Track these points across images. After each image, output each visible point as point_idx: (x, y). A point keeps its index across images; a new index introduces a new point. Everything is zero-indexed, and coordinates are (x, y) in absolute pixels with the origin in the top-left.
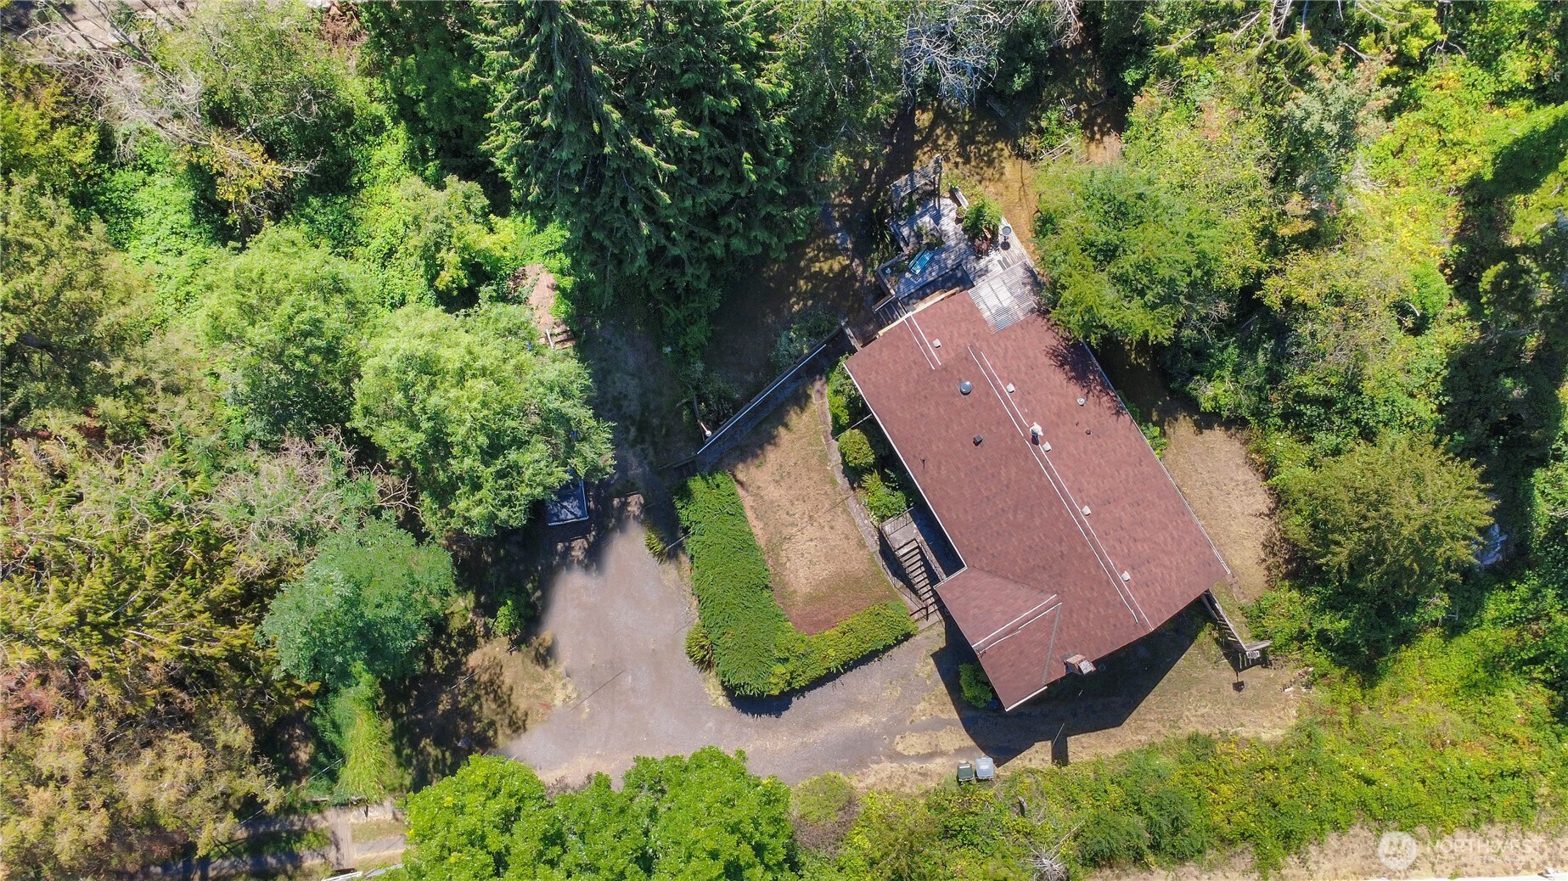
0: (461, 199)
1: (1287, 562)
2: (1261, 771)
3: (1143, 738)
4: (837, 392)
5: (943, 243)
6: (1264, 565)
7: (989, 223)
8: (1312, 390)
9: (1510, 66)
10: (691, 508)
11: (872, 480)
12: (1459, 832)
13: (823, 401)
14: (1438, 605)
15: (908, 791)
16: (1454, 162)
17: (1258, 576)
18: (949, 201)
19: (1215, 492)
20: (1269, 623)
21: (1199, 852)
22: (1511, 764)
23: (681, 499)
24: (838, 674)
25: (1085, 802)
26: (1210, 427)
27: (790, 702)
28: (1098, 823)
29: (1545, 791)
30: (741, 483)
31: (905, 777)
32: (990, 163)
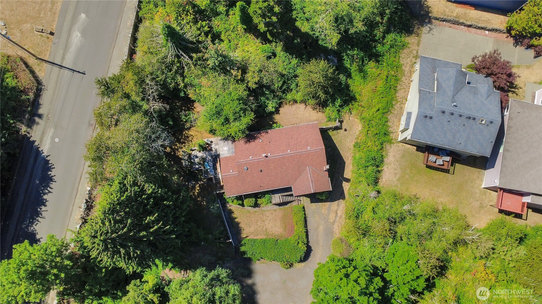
0: (135, 287)
1: (319, 106)
2: (368, 133)
3: (350, 158)
4: (233, 202)
5: (204, 158)
6: (318, 112)
7: (204, 144)
8: (280, 85)
9: (221, 10)
10: (248, 253)
11: (260, 201)
12: (397, 95)
13: (233, 206)
14: (342, 77)
15: (343, 223)
16: (238, 30)
17: (320, 114)
18: (193, 152)
19: (296, 116)
20: (333, 117)
21: (382, 156)
22: (385, 77)
23: (245, 255)
24: (307, 230)
25: (361, 179)
26: (279, 111)
27: (310, 246)
28: (367, 178)
29: (393, 73)
30: (247, 237)
31: (340, 222)
32: (188, 137)
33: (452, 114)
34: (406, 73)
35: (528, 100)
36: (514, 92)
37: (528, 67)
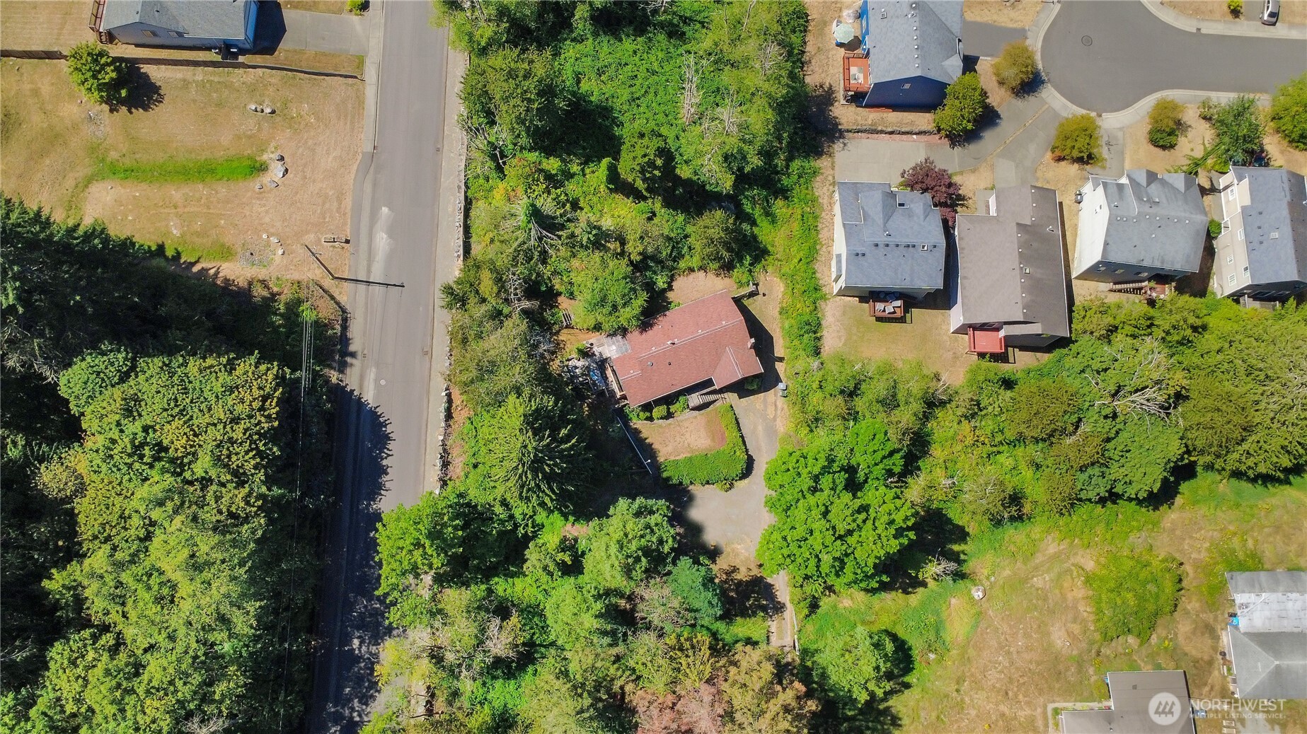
1: (724, 270)
2: (793, 293)
3: (778, 330)
4: (637, 416)
5: (587, 367)
6: (724, 278)
7: (584, 349)
8: (668, 252)
10: (674, 477)
11: (673, 409)
12: (820, 236)
13: (638, 423)
14: (745, 226)
15: (787, 415)
17: (727, 280)
18: (571, 362)
19: (695, 289)
20: (744, 280)
21: (818, 318)
22: (799, 217)
25: (797, 353)
26: (672, 286)
27: (750, 454)
28: (805, 349)
29: (809, 209)
30: (666, 459)
31: (782, 415)
32: (559, 344)
33: (887, 245)
34: (825, 206)
35: (981, 212)
36: (963, 205)
37: (973, 171)
